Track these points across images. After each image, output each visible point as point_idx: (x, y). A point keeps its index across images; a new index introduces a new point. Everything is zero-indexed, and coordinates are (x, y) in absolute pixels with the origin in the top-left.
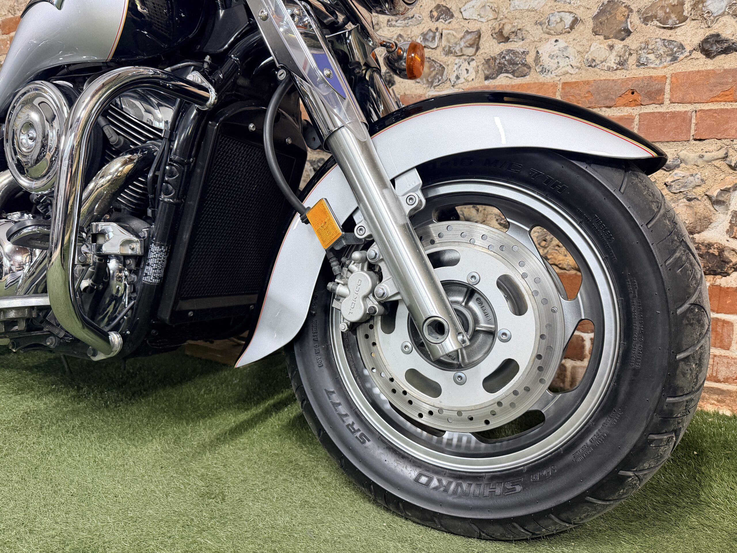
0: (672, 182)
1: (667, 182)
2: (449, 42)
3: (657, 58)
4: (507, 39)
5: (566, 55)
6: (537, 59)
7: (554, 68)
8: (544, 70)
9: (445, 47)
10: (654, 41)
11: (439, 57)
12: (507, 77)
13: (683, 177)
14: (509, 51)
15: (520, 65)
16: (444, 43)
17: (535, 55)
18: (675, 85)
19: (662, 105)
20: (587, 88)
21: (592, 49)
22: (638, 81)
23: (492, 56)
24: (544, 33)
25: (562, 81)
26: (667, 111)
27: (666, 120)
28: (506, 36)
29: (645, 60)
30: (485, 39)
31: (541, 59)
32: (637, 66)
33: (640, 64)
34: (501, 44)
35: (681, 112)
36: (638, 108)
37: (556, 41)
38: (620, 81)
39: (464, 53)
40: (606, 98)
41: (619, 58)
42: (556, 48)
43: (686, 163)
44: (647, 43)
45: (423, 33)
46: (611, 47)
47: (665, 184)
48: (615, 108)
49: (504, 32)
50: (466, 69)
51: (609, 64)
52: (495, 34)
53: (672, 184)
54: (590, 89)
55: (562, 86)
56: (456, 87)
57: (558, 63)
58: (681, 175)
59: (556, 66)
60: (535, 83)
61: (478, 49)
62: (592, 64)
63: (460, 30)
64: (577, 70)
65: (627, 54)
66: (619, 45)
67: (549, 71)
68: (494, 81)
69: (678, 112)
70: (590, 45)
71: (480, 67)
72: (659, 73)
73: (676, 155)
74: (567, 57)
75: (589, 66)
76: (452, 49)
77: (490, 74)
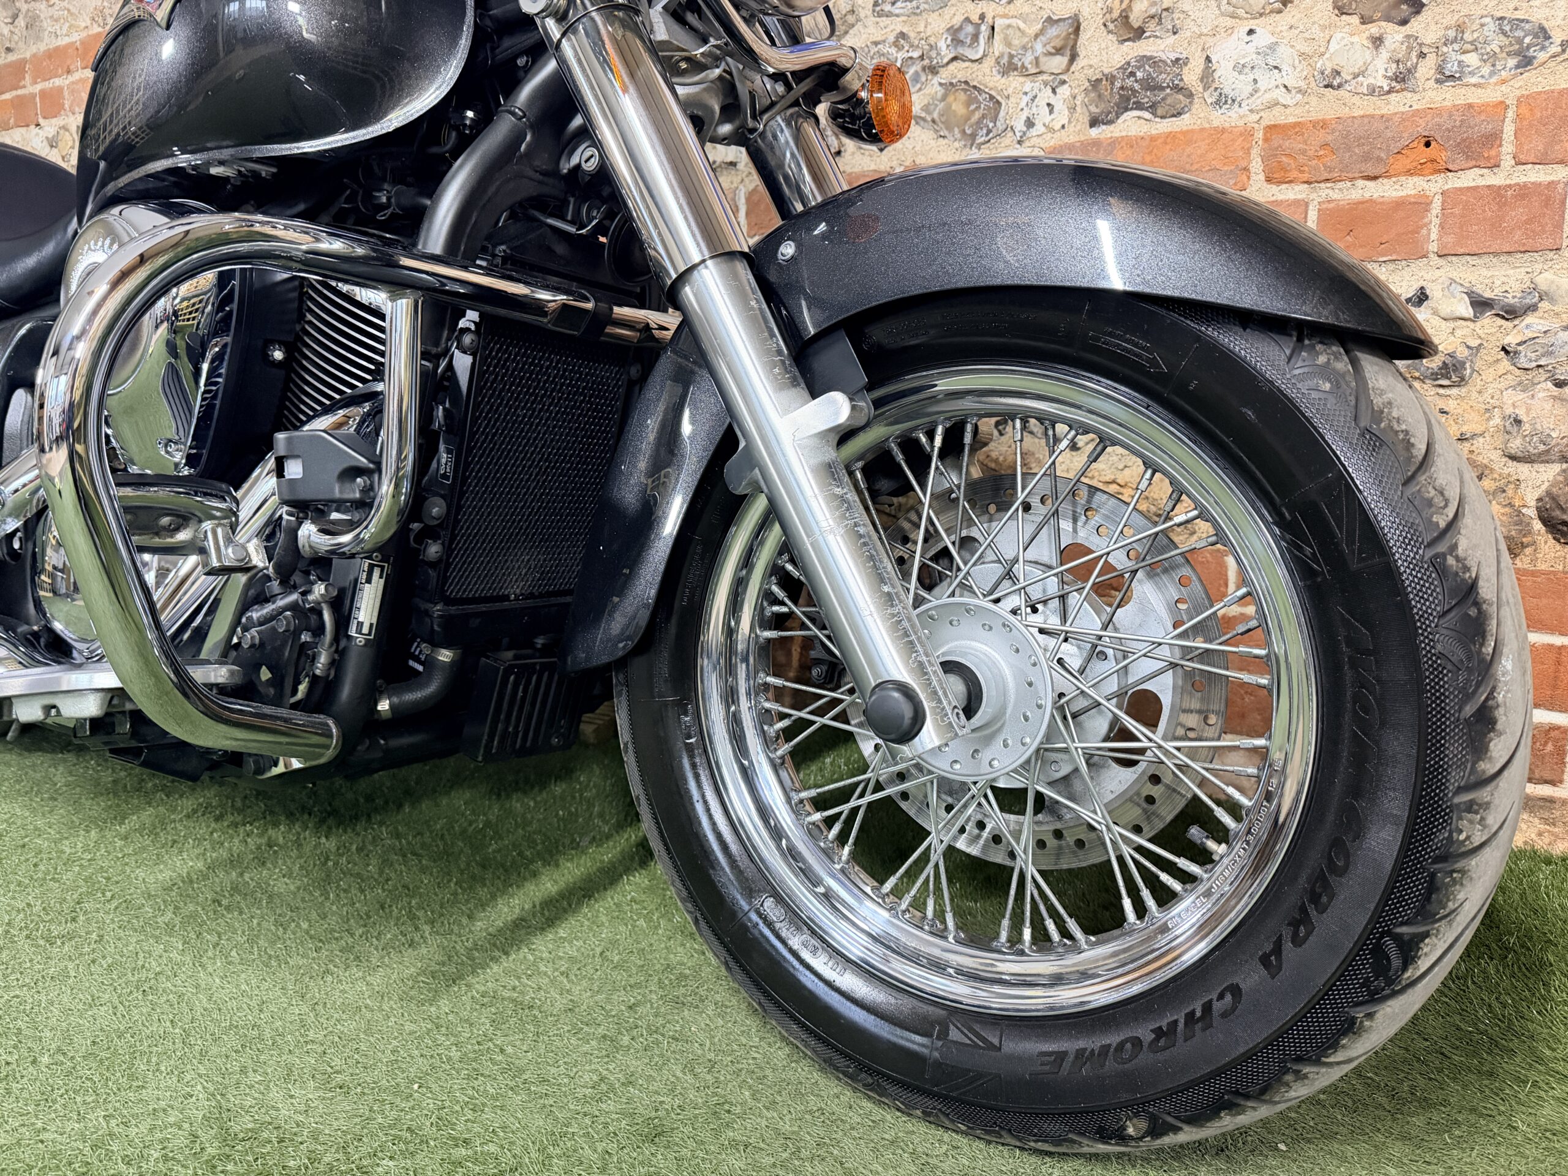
0: (1519, 344)
1: (1509, 345)
2: (1009, 44)
3: (1485, 61)
4: (1139, 33)
5: (1272, 63)
6: (1207, 75)
7: (1244, 95)
8: (1222, 100)
9: (1001, 56)
10: (1478, 21)
11: (987, 79)
12: (1139, 118)
13: (1545, 332)
14: (1144, 60)
15: (1168, 91)
16: (998, 47)
17: (1202, 67)
18: (1525, 123)
19: (1496, 170)
20: (1322, 136)
21: (1333, 47)
22: (1440, 115)
23: (1106, 71)
24: (1222, 14)
25: (1265, 122)
26: (1508, 182)
27: (1505, 204)
28: (1136, 25)
29: (1455, 68)
30: (1089, 34)
31: (1216, 75)
32: (1437, 81)
33: (1444, 78)
34: (1127, 43)
35: (1540, 184)
36: (1440, 178)
37: (1251, 32)
38: (1396, 119)
39: (1044, 68)
40: (1366, 158)
41: (1394, 66)
42: (1251, 48)
43: (1552, 300)
44: (1460, 28)
45: (952, 27)
46: (1377, 41)
47: (1504, 349)
48: (1386, 180)
49: (1132, 18)
50: (1049, 105)
51: (1371, 81)
52: (1112, 22)
53: (1520, 348)
54: (1330, 138)
55: (1265, 134)
56: (1027, 144)
57: (1255, 81)
58: (1540, 327)
59: (1250, 89)
60: (1203, 130)
61: (1073, 57)
62: (1332, 82)
63: (1033, 16)
64: (1299, 96)
65: (1414, 54)
66: (1395, 35)
67: (1234, 101)
68: (1111, 128)
69: (1533, 183)
70: (1328, 37)
71: (1079, 98)
72: (1490, 95)
73: (1529, 283)
74: (1276, 68)
75: (1326, 86)
76: (1015, 60)
77: (1103, 112)
